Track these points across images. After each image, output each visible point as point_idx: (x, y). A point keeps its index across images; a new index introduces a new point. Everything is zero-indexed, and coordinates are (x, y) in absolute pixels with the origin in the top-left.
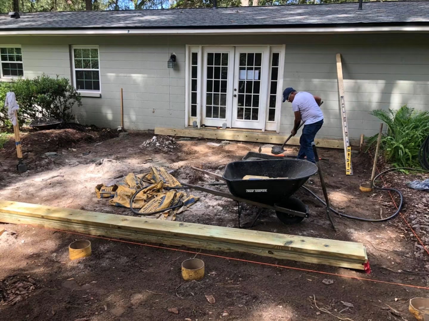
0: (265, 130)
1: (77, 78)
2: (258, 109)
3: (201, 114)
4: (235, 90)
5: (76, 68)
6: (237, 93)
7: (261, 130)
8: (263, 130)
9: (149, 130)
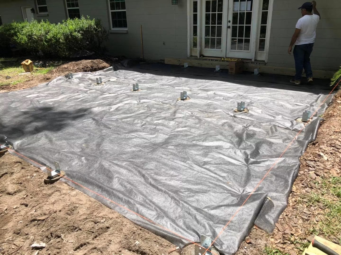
0: (255, 60)
1: (113, 18)
2: (249, 39)
3: (201, 45)
4: (229, 22)
5: (111, 10)
6: (230, 24)
7: (251, 59)
8: (253, 60)
9: (161, 60)
